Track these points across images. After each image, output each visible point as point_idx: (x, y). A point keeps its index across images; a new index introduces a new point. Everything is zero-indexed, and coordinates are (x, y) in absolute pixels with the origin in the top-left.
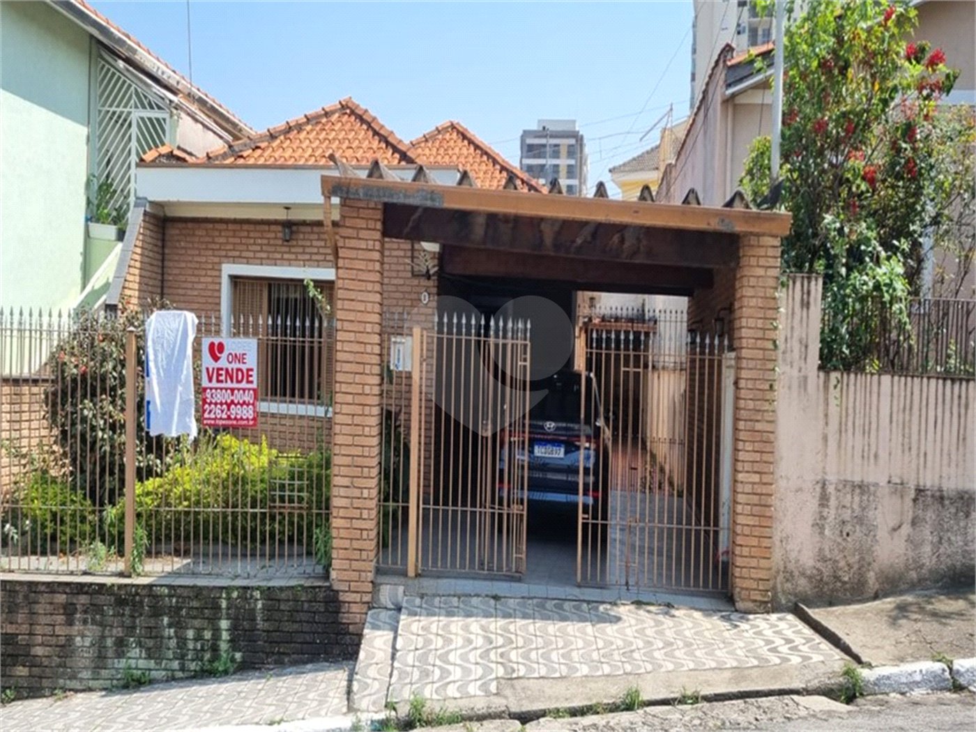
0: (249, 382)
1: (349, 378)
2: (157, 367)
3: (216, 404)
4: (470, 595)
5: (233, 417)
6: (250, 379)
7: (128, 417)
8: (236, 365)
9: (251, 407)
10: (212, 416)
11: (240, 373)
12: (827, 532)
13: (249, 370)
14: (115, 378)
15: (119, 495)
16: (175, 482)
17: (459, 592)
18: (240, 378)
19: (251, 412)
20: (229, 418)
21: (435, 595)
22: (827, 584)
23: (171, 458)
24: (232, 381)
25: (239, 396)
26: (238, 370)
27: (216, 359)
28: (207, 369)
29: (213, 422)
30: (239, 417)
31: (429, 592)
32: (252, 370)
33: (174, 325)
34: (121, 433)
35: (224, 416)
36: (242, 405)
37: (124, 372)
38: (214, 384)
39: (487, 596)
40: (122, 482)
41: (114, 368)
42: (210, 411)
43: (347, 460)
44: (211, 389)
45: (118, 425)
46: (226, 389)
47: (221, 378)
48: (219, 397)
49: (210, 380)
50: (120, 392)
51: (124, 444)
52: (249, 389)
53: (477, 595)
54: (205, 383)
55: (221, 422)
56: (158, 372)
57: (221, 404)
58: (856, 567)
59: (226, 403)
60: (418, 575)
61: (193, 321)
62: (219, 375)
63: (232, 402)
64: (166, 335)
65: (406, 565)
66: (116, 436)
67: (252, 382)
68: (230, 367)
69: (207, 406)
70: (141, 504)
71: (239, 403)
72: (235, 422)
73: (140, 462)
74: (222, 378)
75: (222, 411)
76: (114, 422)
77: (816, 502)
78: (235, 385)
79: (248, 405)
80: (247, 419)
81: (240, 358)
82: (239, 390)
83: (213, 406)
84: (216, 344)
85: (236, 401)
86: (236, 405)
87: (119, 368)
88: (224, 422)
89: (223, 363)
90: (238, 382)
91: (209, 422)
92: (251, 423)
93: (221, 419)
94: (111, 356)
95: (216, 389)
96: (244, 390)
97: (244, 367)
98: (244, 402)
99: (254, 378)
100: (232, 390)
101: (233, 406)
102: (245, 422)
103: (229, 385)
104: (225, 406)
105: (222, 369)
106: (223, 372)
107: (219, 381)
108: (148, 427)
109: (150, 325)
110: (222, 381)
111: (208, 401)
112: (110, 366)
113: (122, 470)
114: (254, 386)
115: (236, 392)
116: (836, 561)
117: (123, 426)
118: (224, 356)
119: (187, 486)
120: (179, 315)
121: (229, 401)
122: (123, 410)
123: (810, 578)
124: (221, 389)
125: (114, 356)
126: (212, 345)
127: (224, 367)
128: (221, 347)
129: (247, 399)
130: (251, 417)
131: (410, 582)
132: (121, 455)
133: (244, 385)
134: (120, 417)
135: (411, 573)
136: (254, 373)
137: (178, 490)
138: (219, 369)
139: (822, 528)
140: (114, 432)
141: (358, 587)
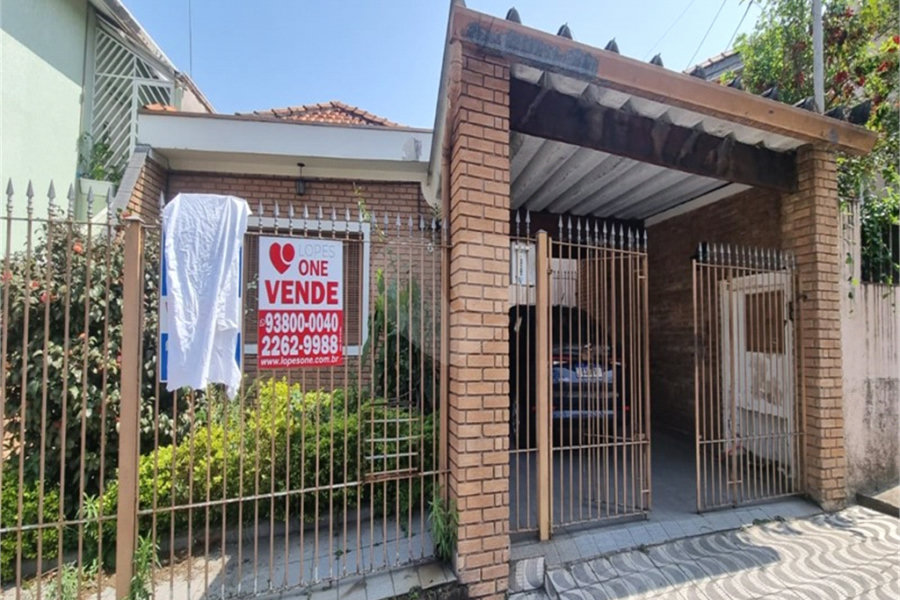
0: (331, 302)
1: (476, 292)
2: (183, 280)
3: (281, 335)
4: (617, 552)
5: (307, 352)
6: (333, 297)
7: (129, 365)
8: (312, 278)
9: (334, 337)
10: (275, 352)
11: (318, 289)
12: (872, 426)
13: (331, 284)
14: (102, 309)
15: (107, 477)
16: (200, 452)
17: (604, 551)
18: (318, 296)
19: (334, 344)
20: (301, 354)
21: (581, 562)
22: (873, 472)
23: (190, 414)
24: (306, 302)
25: (317, 322)
26: (316, 284)
27: (282, 268)
28: (268, 283)
29: (276, 362)
30: (316, 352)
31: (573, 559)
32: (335, 284)
33: (214, 216)
34: (112, 388)
35: (296, 353)
36: (321, 335)
37: (119, 302)
38: (278, 305)
39: (633, 549)
40: (113, 457)
41: (103, 296)
42: (272, 346)
43: (476, 402)
44: (273, 312)
45: (106, 377)
46: (297, 312)
47: (288, 297)
48: (287, 324)
49: (272, 299)
50: (111, 329)
51: (118, 403)
52: (332, 312)
53: (624, 551)
54: (264, 303)
55: (288, 362)
56: (184, 288)
57: (290, 334)
58: (889, 452)
59: (297, 333)
60: (551, 537)
61: (244, 210)
62: (286, 292)
63: (307, 331)
64: (199, 230)
65: (538, 526)
66: (102, 394)
67: (335, 302)
68: (303, 280)
69: (266, 339)
70: (145, 489)
71: (316, 332)
72: (310, 360)
73: (143, 426)
74: (292, 296)
75: (291, 345)
76: (101, 373)
77: (863, 400)
78: (311, 306)
79: (330, 334)
80: (329, 355)
81: (319, 268)
82: (316, 313)
83: (276, 338)
84: (282, 246)
85: (312, 330)
86: (312, 335)
87: (111, 297)
88: (293, 361)
89: (292, 274)
90: (315, 301)
91: (270, 362)
92: (335, 359)
93: (289, 356)
94: (97, 277)
95: (282, 312)
96: (324, 313)
97: (324, 281)
98: (325, 330)
99: (339, 296)
100: (307, 314)
101: (307, 337)
102: (327, 358)
103: (302, 306)
104: (295, 338)
105: (291, 283)
106: (293, 288)
107: (285, 301)
108: (164, 377)
109: (170, 215)
110: (290, 301)
111: (269, 330)
112: (94, 292)
113: (113, 439)
114: (339, 307)
115: (312, 315)
116: (878, 451)
117: (115, 378)
118: (294, 264)
119: (220, 455)
120: (222, 202)
121: (301, 330)
122: (116, 354)
123: (863, 469)
124: (290, 312)
125: (103, 278)
126: (275, 248)
127: (295, 280)
128: (289, 252)
129: (328, 326)
130: (334, 352)
131: (547, 548)
132: (113, 419)
133: (324, 306)
134: (109, 364)
135: (544, 535)
136: (339, 290)
137: (206, 463)
138: (285, 283)
139: (868, 423)
140: (100, 387)
141: (492, 572)
